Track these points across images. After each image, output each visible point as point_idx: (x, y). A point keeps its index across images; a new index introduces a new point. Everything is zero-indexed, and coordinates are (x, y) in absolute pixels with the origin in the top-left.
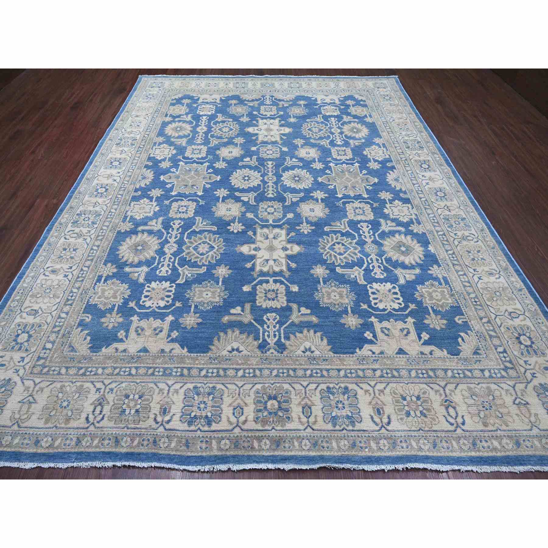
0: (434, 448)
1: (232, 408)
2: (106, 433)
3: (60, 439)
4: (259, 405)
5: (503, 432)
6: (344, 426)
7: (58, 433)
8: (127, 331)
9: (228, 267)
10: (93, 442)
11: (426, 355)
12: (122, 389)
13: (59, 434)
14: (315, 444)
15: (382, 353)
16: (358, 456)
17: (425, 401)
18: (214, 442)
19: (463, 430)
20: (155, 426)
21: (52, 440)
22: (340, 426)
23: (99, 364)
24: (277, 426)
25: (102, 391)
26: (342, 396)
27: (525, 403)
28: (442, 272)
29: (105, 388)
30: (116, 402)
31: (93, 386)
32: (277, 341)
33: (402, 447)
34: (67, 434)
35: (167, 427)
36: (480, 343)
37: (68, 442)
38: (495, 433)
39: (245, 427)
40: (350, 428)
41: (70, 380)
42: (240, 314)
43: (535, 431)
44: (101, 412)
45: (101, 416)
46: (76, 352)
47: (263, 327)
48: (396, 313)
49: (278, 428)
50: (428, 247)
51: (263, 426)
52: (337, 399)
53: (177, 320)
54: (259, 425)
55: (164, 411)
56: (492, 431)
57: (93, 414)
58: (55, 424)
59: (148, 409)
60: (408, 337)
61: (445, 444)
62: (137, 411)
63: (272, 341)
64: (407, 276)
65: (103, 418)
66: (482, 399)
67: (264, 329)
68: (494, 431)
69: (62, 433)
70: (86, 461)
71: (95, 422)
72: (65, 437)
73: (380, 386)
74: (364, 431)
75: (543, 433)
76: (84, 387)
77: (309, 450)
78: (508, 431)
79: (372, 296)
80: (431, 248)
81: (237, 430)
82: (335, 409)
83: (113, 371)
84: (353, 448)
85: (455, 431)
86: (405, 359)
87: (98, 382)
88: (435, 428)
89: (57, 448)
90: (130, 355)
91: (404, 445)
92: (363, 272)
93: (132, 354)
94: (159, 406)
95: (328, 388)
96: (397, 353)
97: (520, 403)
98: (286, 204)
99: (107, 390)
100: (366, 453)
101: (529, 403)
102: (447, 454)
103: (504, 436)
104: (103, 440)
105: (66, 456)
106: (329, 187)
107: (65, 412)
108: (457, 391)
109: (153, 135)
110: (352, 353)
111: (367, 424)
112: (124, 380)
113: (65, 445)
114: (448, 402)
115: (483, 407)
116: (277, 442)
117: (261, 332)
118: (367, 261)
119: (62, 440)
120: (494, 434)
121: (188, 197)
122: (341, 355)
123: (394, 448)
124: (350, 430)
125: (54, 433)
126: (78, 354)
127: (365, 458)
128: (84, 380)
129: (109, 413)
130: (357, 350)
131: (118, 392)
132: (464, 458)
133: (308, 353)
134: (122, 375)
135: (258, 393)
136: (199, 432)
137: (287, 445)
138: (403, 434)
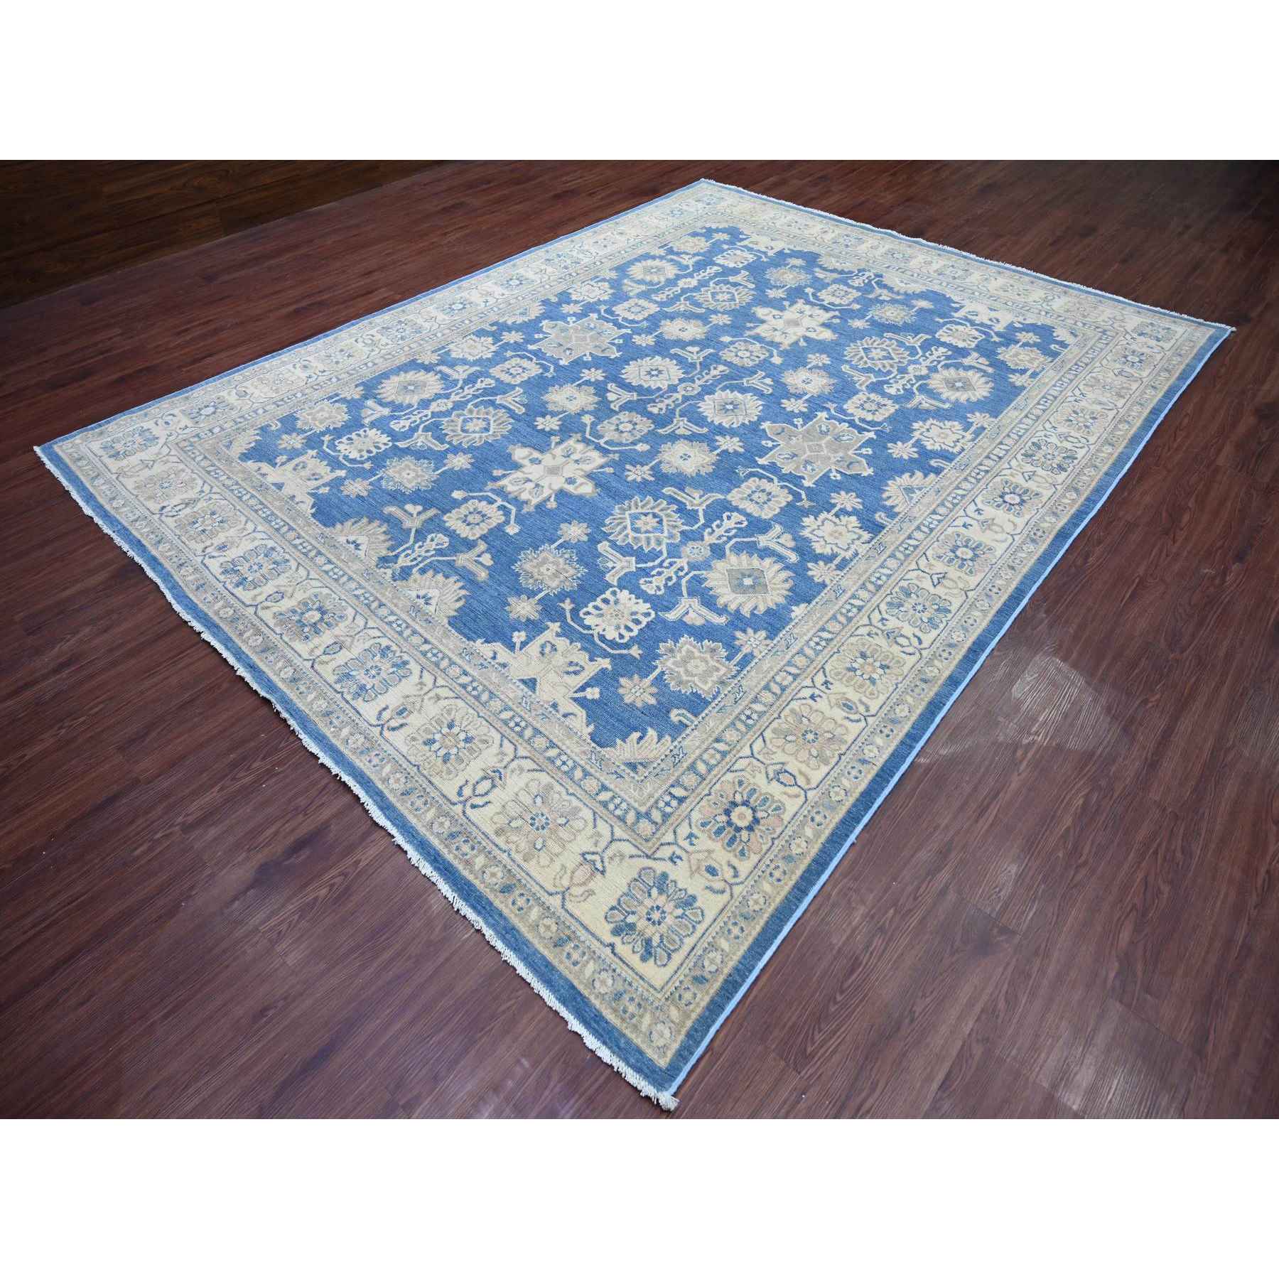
0: (403, 794)
1: (275, 590)
2: (161, 529)
4: (301, 606)
5: (509, 861)
6: (345, 690)
8: (290, 460)
9: (473, 461)
11: (557, 711)
14: (294, 680)
15: (504, 666)
16: (316, 725)
17: (471, 751)
18: (221, 603)
19: (464, 812)
20: (199, 552)
22: (342, 687)
23: (230, 472)
24: (287, 636)
26: (389, 665)
27: (601, 868)
28: (762, 648)
30: (200, 511)
32: (407, 567)
33: (370, 761)
35: (207, 561)
36: (659, 761)
38: (499, 852)
39: (260, 613)
40: (348, 697)
42: (412, 515)
43: (555, 902)
44: (180, 510)
45: (176, 514)
46: (228, 449)
47: (415, 542)
48: (599, 643)
49: (286, 639)
50: (797, 605)
51: (276, 625)
52: (379, 665)
53: (345, 479)
54: (274, 621)
55: (222, 548)
56: (497, 846)
57: (172, 508)
59: (213, 534)
60: (566, 677)
61: (419, 803)
62: (204, 531)
63: (403, 562)
64: (692, 614)
65: (173, 516)
66: (545, 811)
67: (413, 545)
68: (500, 849)
73: (444, 692)
74: (358, 712)
75: (561, 912)
77: (283, 680)
78: (518, 866)
79: (598, 602)
80: (798, 611)
81: (252, 610)
82: (363, 672)
83: (232, 485)
84: (324, 715)
85: (454, 804)
86: (520, 694)
88: (436, 780)
90: (263, 481)
91: (376, 761)
92: (634, 570)
93: (265, 483)
94: (223, 540)
95: (388, 648)
96: (523, 681)
97: (594, 862)
98: (660, 431)
100: (328, 732)
101: (607, 874)
102: (406, 813)
103: (505, 866)
106: (763, 442)
108: (526, 777)
109: (609, 264)
110: (469, 639)
111: (369, 711)
114: (497, 774)
115: (533, 819)
116: (266, 649)
117: (407, 545)
118: (663, 561)
120: (496, 852)
121: (544, 359)
122: (453, 631)
123: (362, 753)
124: (344, 699)
126: (227, 452)
127: (320, 735)
129: (183, 516)
130: (479, 641)
132: (418, 834)
133: (422, 601)
135: (316, 596)
136: (221, 585)
137: (271, 658)
138: (391, 751)
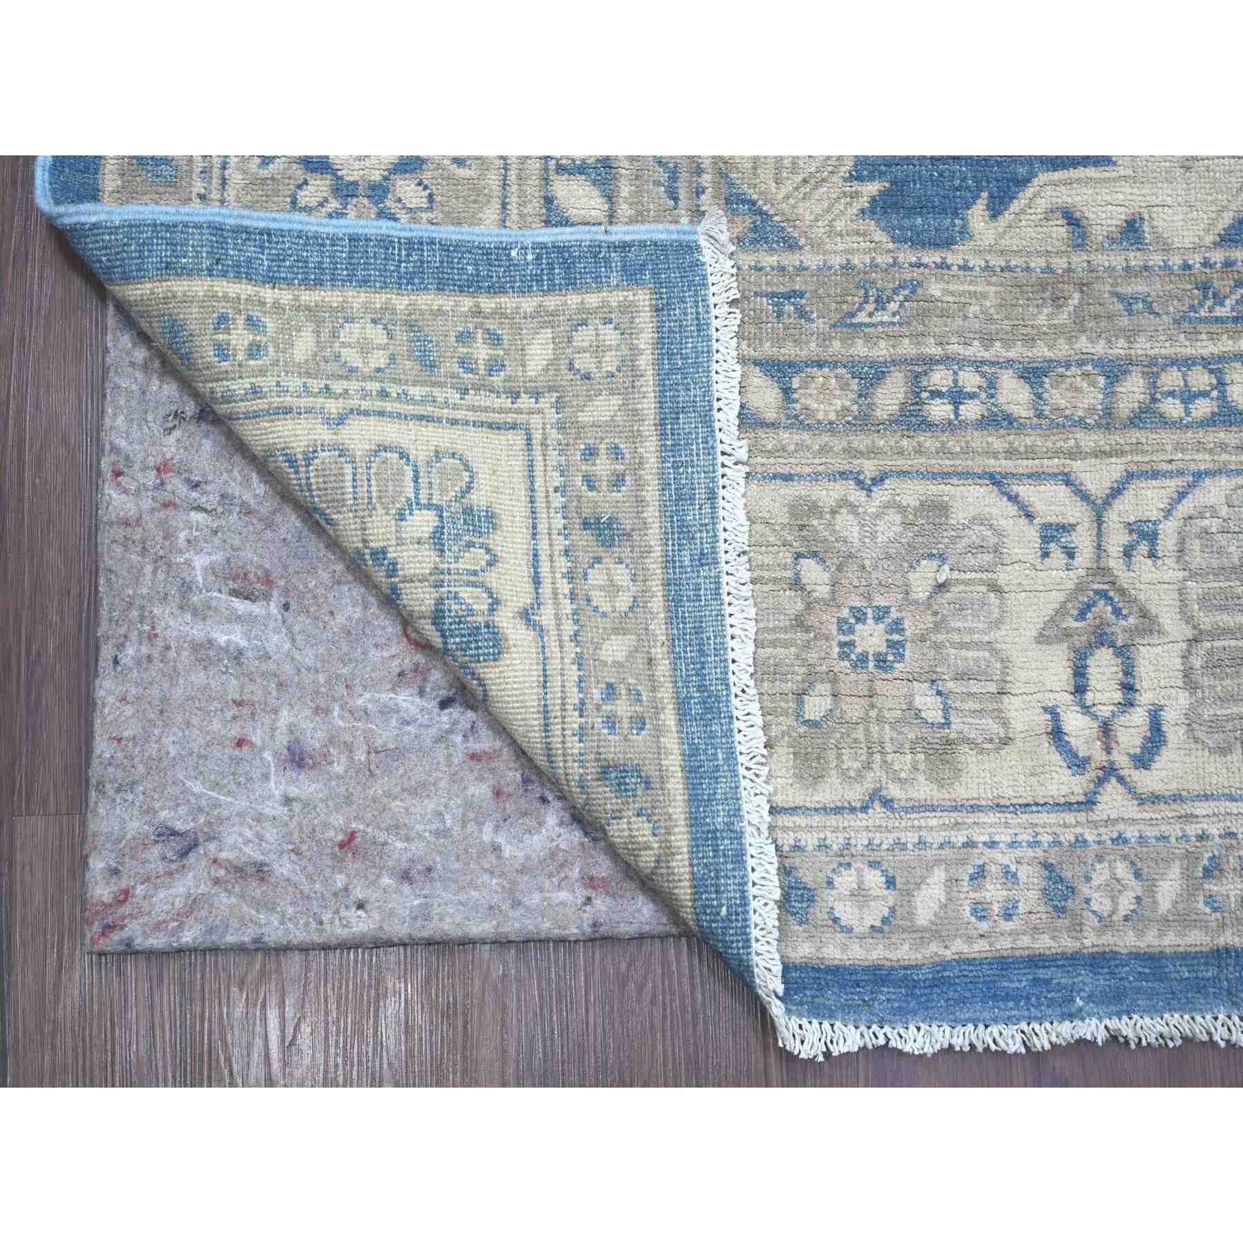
2: (1214, 830)
3: (939, 875)
7: (911, 838)
10: (1151, 889)
12: (1214, 525)
13: (921, 843)
21: (890, 883)
23: (987, 341)
25: (1083, 540)
29: (1099, 520)
30: (1207, 621)
31: (1012, 509)
34: (970, 844)
37: (994, 893)
41: (840, 464)
44: (1128, 688)
45: (1138, 718)
46: (792, 246)
57: (1086, 709)
58: (869, 786)
65: (1155, 737)
69: (936, 838)
70: (1153, 1011)
71: (1121, 759)
72: (962, 862)
76: (959, 516)
83: (1109, 393)
87: (1036, 477)
89: (936, 932)
90: (1176, 261)
93: (1196, 260)
99: (1117, 540)
104: (1207, 873)
105: (1020, 982)
107: (891, 692)
112: (1204, 461)
113: (980, 911)
119: (952, 881)
125: (889, 839)
126: (812, 260)
128: (937, 464)
129: (1183, 699)
131: (1196, 545)
134: (1177, 425)
